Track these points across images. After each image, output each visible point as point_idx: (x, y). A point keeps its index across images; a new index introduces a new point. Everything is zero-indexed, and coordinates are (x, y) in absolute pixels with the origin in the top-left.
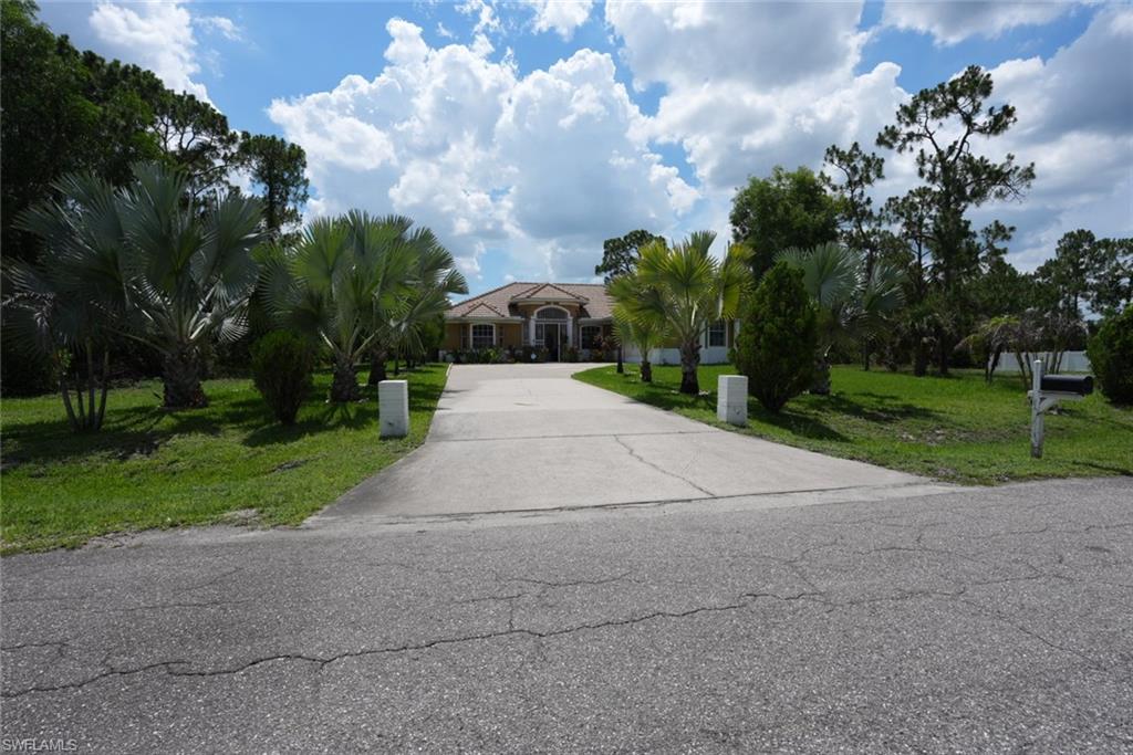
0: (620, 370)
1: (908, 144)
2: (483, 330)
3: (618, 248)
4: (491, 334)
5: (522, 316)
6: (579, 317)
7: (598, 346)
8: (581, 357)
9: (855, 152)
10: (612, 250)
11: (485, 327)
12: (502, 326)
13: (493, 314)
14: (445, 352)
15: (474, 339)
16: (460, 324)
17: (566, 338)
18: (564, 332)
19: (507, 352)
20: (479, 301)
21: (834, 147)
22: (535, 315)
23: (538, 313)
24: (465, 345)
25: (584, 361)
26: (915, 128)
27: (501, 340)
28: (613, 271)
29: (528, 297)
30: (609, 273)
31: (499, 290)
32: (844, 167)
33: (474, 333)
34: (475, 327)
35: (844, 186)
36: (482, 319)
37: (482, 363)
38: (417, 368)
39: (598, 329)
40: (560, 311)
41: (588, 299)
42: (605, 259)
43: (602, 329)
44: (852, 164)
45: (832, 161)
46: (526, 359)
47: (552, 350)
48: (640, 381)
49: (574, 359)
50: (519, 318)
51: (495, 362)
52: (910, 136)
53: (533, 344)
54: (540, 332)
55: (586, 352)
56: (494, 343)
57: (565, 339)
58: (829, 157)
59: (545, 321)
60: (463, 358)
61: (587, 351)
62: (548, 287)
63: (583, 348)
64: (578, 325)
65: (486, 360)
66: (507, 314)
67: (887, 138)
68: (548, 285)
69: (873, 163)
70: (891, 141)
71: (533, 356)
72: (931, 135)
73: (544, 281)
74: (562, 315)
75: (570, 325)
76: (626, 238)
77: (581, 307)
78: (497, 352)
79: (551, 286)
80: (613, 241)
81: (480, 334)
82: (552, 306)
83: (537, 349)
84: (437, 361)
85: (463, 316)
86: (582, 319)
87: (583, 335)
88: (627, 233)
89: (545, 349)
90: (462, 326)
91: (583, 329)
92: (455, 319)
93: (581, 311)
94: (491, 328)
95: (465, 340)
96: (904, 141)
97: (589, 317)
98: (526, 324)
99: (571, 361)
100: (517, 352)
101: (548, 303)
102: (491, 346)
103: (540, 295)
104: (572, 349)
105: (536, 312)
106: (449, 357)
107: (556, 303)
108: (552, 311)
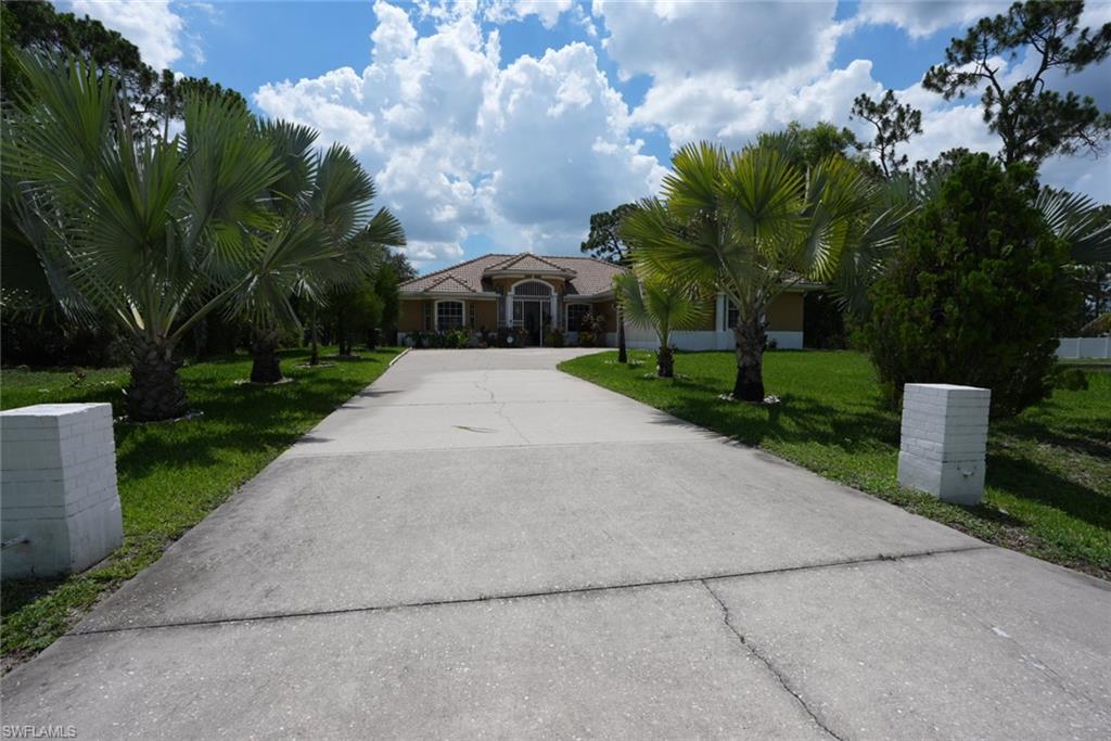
0: (623, 357)
1: (959, 89)
2: (450, 308)
3: (606, 223)
4: (460, 312)
5: (497, 292)
6: (564, 293)
7: (587, 328)
8: (567, 341)
9: (889, 102)
10: (600, 226)
11: (453, 304)
12: (474, 304)
13: (462, 289)
14: (404, 334)
15: (440, 319)
16: (423, 301)
17: (550, 318)
18: (546, 310)
19: (479, 334)
20: (446, 275)
21: (864, 96)
22: (512, 292)
23: (516, 288)
24: (429, 326)
25: (571, 346)
26: (970, 68)
27: (472, 320)
28: (600, 248)
29: (505, 269)
30: (596, 249)
31: (471, 262)
32: (875, 120)
33: (440, 312)
34: (440, 305)
35: (874, 143)
36: (450, 295)
37: (447, 347)
38: (354, 354)
39: (587, 308)
40: (543, 286)
41: (575, 272)
42: (591, 236)
43: (591, 307)
44: (884, 117)
45: (861, 113)
46: (501, 343)
47: (533, 333)
48: (656, 375)
49: (558, 343)
50: (493, 294)
51: (464, 347)
52: (962, 78)
53: (510, 325)
54: (518, 311)
55: (573, 335)
56: (464, 324)
57: (548, 319)
58: (857, 109)
59: (524, 298)
60: (425, 342)
61: (575, 333)
62: (528, 258)
63: (570, 329)
64: (564, 304)
65: (452, 344)
66: (479, 289)
67: (935, 81)
68: (528, 255)
69: (907, 116)
70: (940, 84)
71: (510, 340)
72: (992, 73)
73: (523, 251)
74: (545, 290)
75: (554, 303)
76: (614, 212)
77: (567, 282)
78: (466, 335)
79: (533, 256)
80: (601, 216)
81: (447, 313)
82: (533, 280)
83: (514, 331)
84: (396, 345)
85: (426, 290)
86: (569, 296)
87: (570, 314)
88: (615, 207)
89: (524, 331)
90: (424, 303)
91: (570, 307)
92: (416, 294)
93: (566, 286)
94: (460, 305)
95: (429, 320)
96: (954, 85)
97: (577, 293)
98: (503, 301)
99: (556, 346)
100: (490, 335)
101: (528, 276)
102: (460, 328)
103: (518, 266)
104: (557, 331)
105: (513, 287)
106: (409, 340)
107: (538, 277)
108: (533, 286)
